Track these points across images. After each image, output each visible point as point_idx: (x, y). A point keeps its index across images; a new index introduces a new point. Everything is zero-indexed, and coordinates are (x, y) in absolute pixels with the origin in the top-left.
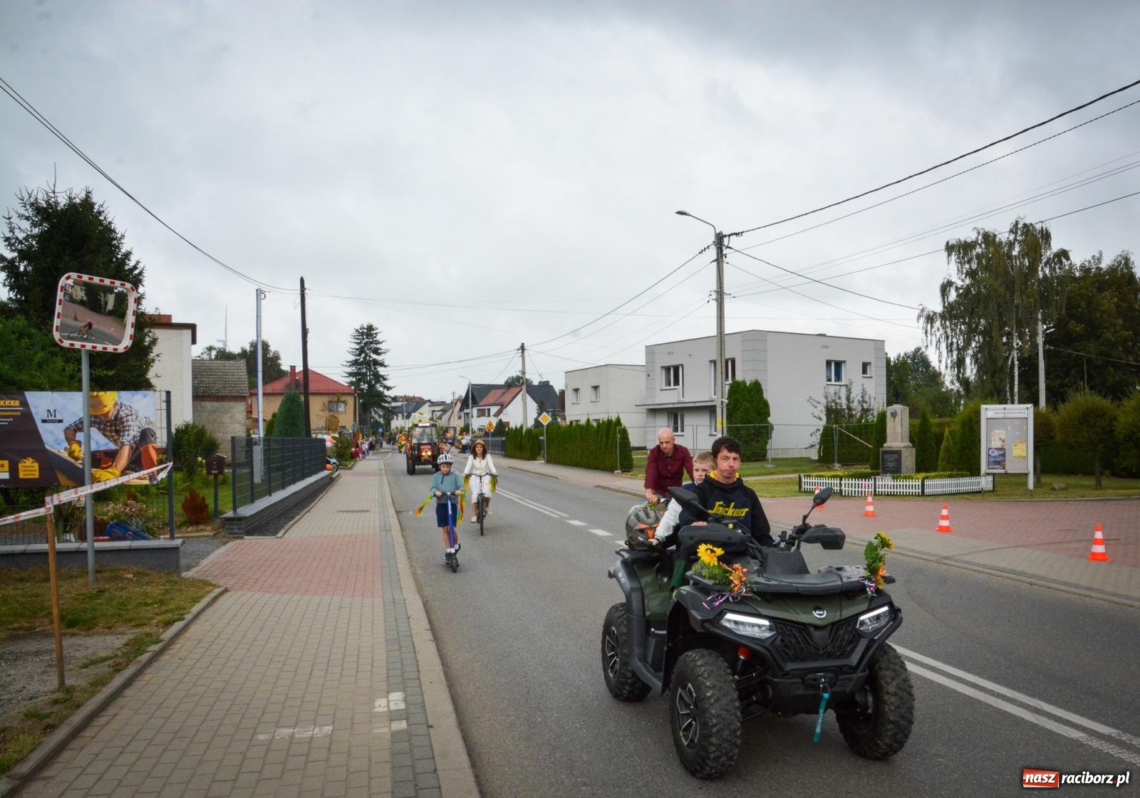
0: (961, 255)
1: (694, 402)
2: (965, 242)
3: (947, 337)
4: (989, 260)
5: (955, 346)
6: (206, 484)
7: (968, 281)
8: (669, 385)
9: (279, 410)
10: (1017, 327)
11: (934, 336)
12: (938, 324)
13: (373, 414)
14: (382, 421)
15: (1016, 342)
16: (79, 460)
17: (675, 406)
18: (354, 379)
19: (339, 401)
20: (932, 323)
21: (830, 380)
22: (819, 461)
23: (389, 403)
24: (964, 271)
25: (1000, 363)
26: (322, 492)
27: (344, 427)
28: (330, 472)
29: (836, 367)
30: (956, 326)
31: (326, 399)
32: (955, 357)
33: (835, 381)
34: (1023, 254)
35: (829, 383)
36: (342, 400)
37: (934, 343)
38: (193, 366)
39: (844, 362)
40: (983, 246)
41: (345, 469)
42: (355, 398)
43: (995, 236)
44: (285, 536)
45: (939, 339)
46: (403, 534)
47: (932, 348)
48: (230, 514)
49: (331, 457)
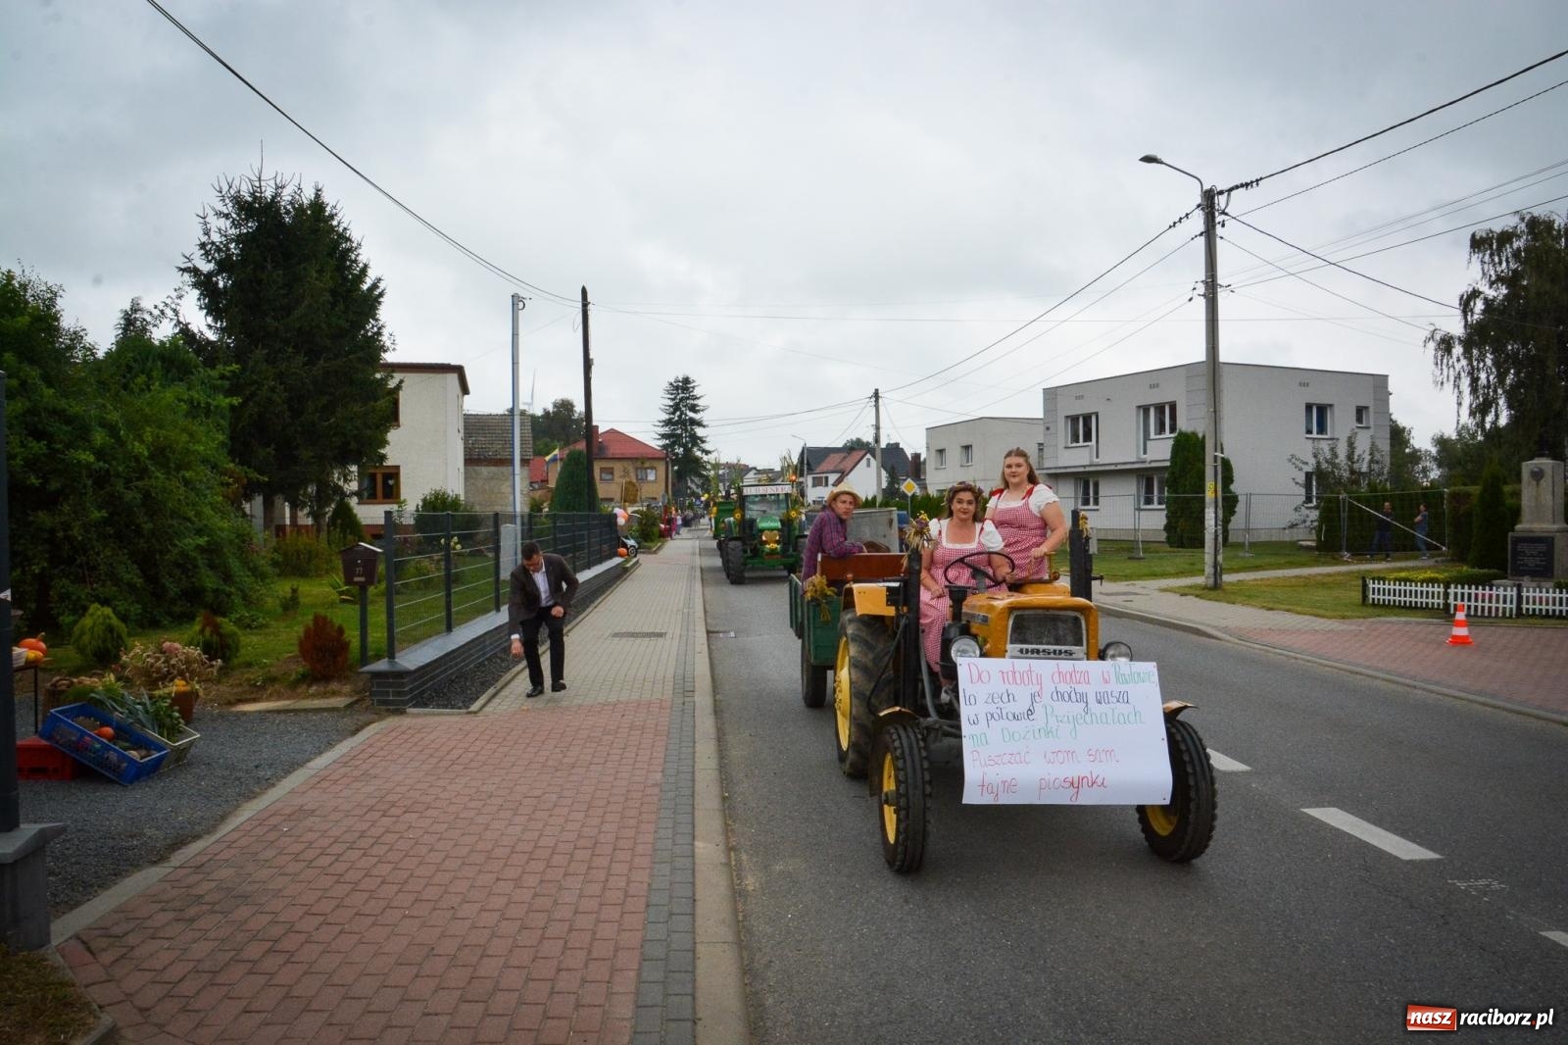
0: (1494, 251)
1: (1116, 464)
2: (1502, 233)
3: (1473, 370)
5: (1482, 382)
7: (1503, 290)
8: (1078, 442)
11: (1451, 370)
12: (1458, 350)
13: (689, 483)
14: (700, 492)
17: (1087, 469)
19: (646, 468)
20: (1448, 351)
21: (1309, 432)
22: (1317, 548)
23: (709, 470)
24: (1497, 274)
27: (653, 499)
28: (623, 558)
29: (1319, 415)
30: (1485, 356)
31: (630, 465)
32: (1481, 398)
33: (1318, 433)
35: (1308, 436)
36: (651, 466)
37: (1452, 379)
39: (1331, 406)
40: (1527, 236)
41: (650, 553)
42: (667, 463)
43: (1548, 223)
44: (486, 709)
45: (1459, 374)
46: (715, 701)
47: (1449, 386)
48: (382, 665)
49: (627, 538)
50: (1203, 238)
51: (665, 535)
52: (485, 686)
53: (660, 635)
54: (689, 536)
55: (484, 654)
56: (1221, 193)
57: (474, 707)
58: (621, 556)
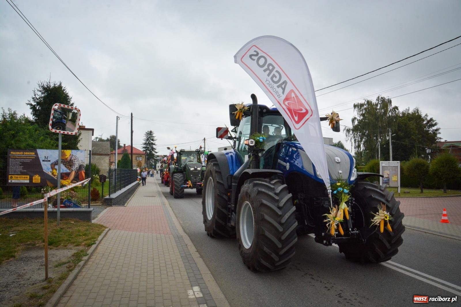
0: (359, 108)
2: (361, 104)
3: (354, 137)
4: (369, 110)
5: (357, 140)
6: (97, 185)
7: (362, 118)
9: (122, 159)
10: (380, 134)
11: (349, 137)
12: (351, 132)
13: (151, 161)
15: (378, 139)
16: (56, 176)
19: (139, 157)
20: (349, 132)
24: (360, 114)
25: (374, 147)
26: (137, 189)
28: (139, 181)
30: (357, 134)
31: (136, 156)
32: (357, 144)
34: (381, 108)
36: (141, 156)
37: (349, 139)
38: (92, 143)
40: (367, 105)
43: (371, 102)
44: (128, 205)
45: (351, 138)
46: (170, 206)
47: (349, 141)
48: (107, 197)
57: (125, 205)
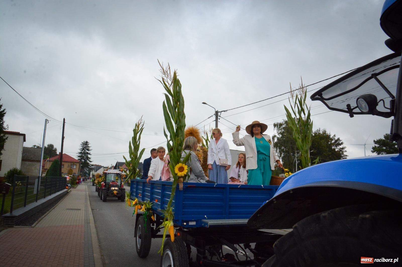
0: (279, 127)
2: (280, 123)
4: (287, 129)
7: (281, 136)
9: (51, 165)
13: (85, 170)
14: (88, 172)
15: (296, 155)
18: (80, 158)
19: (74, 165)
23: (91, 166)
24: (279, 133)
25: (291, 161)
27: (75, 173)
31: (70, 164)
36: (75, 164)
40: (285, 125)
41: (74, 188)
42: (80, 164)
44: (36, 226)
46: (95, 225)
48: (8, 214)
49: (68, 184)
50: (215, 122)
51: (78, 183)
52: (35, 221)
53: (79, 210)
54: (84, 184)
55: (33, 213)
56: (219, 112)
57: (33, 226)
58: (67, 189)
